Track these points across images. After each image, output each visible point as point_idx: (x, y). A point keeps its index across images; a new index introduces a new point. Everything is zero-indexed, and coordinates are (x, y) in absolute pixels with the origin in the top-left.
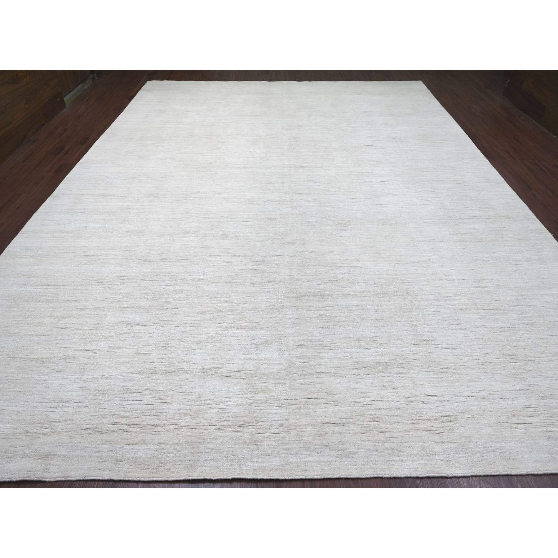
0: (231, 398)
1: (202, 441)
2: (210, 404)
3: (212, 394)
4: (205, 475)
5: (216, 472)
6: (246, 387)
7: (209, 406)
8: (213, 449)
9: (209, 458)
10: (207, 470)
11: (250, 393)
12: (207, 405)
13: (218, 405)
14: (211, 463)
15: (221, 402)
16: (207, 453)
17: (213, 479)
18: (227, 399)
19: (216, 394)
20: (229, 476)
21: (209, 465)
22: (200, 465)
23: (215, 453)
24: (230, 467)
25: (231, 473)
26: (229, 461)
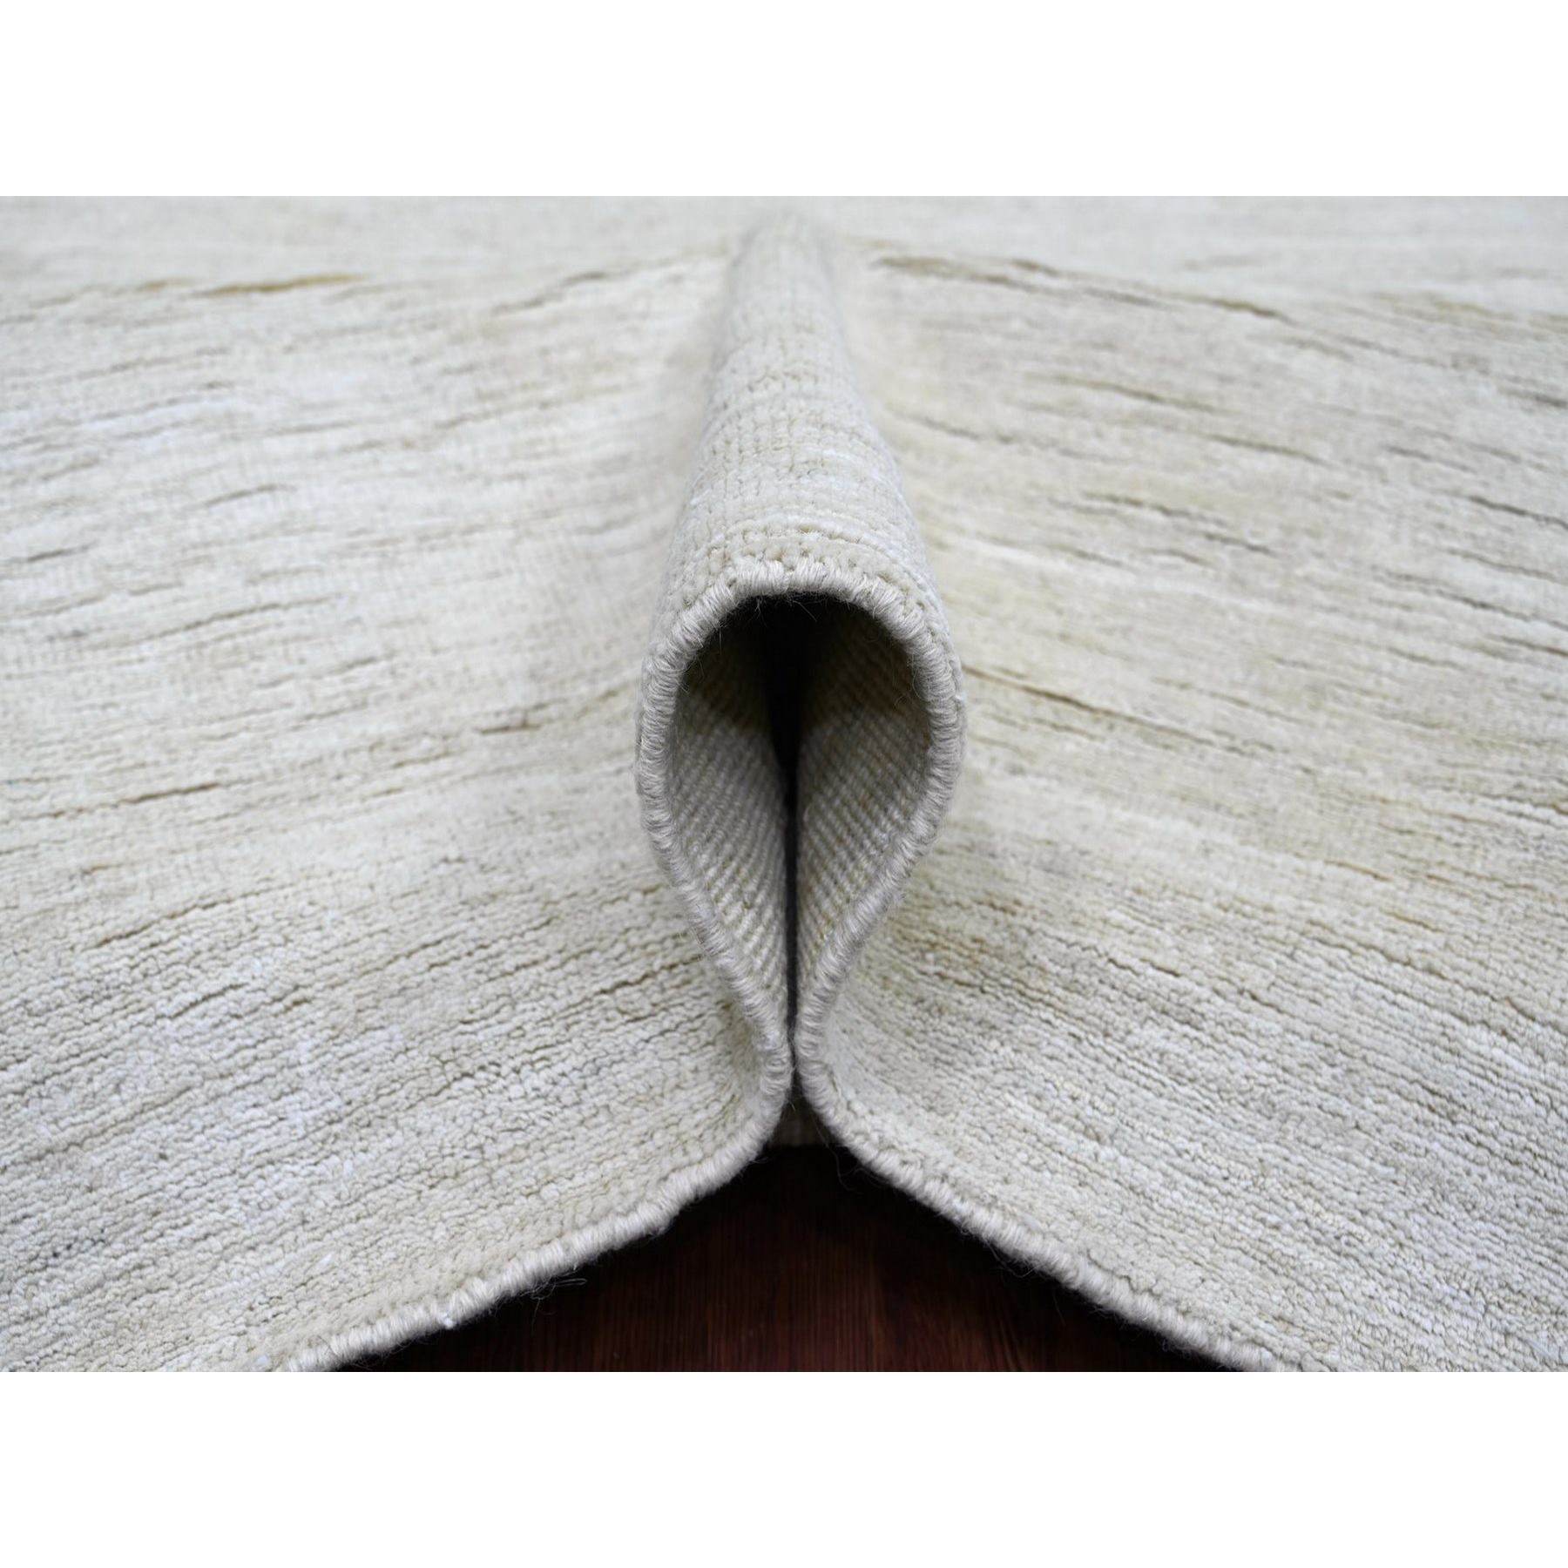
0: (293, 489)
1: (117, 959)
2: (56, 607)
3: (45, 492)
4: (320, 1325)
5: (440, 1233)
6: (416, 361)
7: (65, 622)
8: (294, 999)
9: (297, 1119)
10: (327, 1258)
11: (486, 415)
12: (27, 623)
13: (168, 595)
14: (346, 1166)
15: (201, 555)
16: (242, 1078)
17: (449, 1324)
18: (248, 514)
19: (98, 479)
20: (633, 1209)
21: (325, 1195)
22: (215, 1243)
23: (337, 1033)
24: (591, 1099)
25: (634, 1153)
26: (548, 1034)
